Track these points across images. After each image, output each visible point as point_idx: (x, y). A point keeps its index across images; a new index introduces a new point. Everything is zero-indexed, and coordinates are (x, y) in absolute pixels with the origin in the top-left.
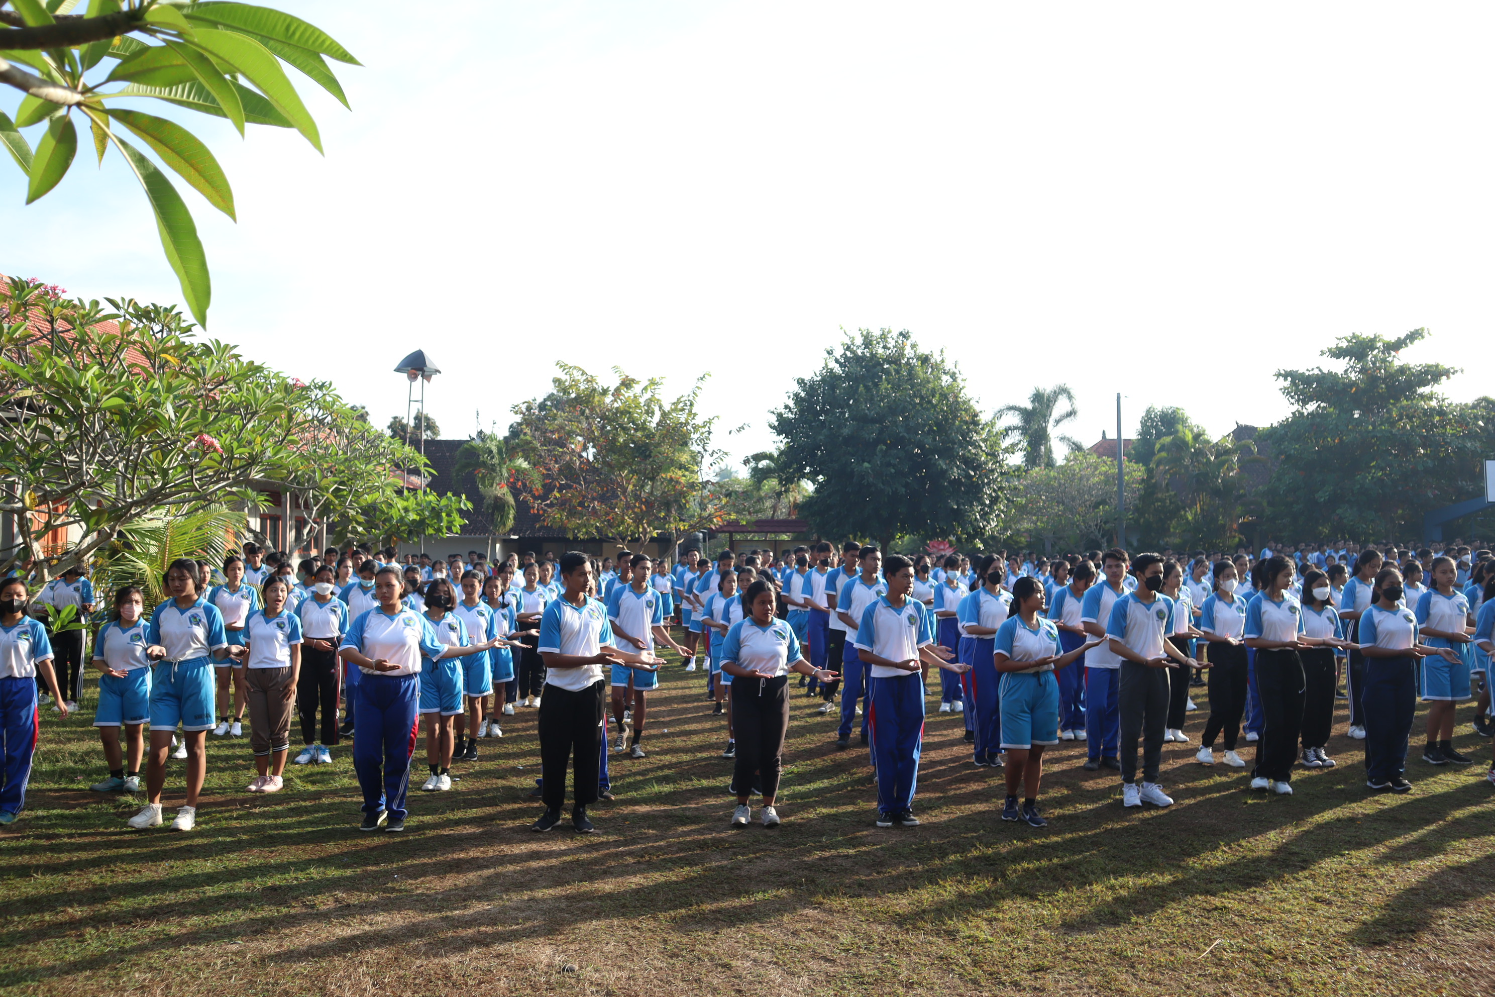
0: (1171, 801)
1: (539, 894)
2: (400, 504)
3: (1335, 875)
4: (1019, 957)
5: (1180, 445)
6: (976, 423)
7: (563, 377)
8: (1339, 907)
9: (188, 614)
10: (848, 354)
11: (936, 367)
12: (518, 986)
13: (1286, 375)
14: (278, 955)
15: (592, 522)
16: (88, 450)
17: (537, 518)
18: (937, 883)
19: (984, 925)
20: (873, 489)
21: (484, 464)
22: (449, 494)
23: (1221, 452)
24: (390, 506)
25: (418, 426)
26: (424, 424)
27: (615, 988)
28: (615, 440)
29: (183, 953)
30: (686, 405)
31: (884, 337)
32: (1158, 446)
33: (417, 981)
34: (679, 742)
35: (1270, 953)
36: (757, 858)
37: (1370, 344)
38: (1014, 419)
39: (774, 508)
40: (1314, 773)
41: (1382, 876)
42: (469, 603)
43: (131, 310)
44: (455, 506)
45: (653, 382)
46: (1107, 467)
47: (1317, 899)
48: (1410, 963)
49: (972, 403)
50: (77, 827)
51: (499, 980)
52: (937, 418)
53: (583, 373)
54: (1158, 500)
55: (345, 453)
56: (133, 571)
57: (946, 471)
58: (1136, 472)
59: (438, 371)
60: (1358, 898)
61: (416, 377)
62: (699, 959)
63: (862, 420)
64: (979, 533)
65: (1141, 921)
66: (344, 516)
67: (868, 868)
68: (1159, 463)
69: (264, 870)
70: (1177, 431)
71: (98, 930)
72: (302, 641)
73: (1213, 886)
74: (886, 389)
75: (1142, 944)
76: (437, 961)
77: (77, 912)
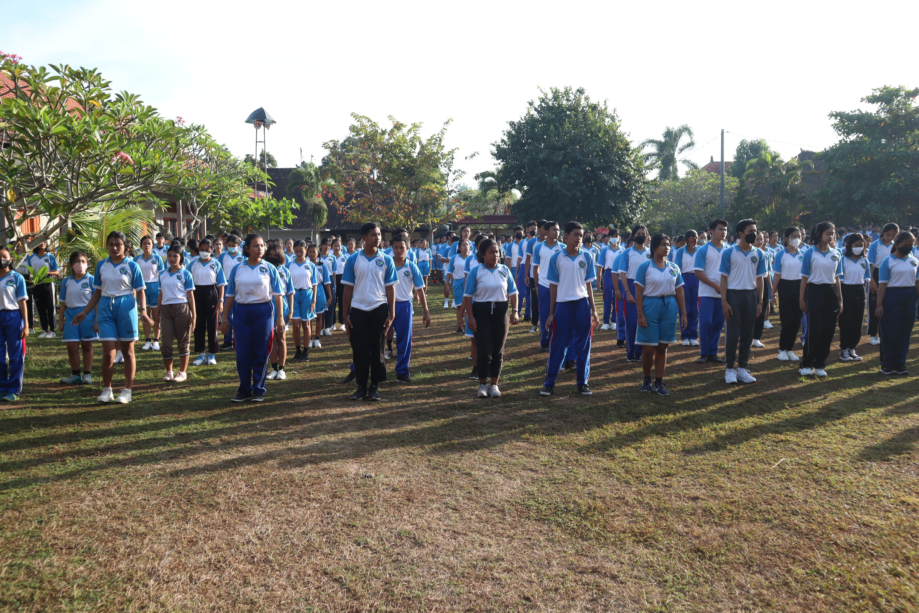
0: (755, 379)
1: (349, 435)
2: (253, 206)
3: (859, 422)
4: (655, 469)
5: (763, 164)
6: (627, 150)
7: (357, 124)
8: (861, 440)
9: (119, 267)
10: (543, 104)
11: (601, 113)
12: (337, 486)
13: (836, 115)
14: (186, 470)
15: (377, 218)
16: (46, 164)
17: (342, 216)
18: (602, 427)
19: (632, 451)
20: (560, 194)
21: (306, 183)
22: (284, 199)
23: (790, 168)
24: (247, 207)
25: (262, 160)
26: (266, 159)
27: (398, 486)
28: (390, 165)
29: (128, 470)
30: (437, 140)
31: (567, 93)
32: (748, 165)
33: (273, 484)
34: (437, 349)
35: (816, 466)
36: (487, 414)
37: (895, 93)
38: (652, 149)
39: (495, 208)
40: (846, 365)
41: (890, 423)
42: (299, 261)
43: (67, 72)
44: (288, 206)
45: (415, 126)
46: (714, 179)
47: (847, 436)
48: (907, 471)
49: (625, 136)
50: (58, 402)
51: (325, 483)
52: (602, 147)
53: (369, 120)
54: (747, 201)
55: (216, 173)
56: (84, 248)
57: (608, 181)
58: (733, 182)
59: (274, 122)
60: (874, 435)
61: (259, 126)
62: (451, 470)
63: (552, 148)
64: (629, 221)
65: (733, 448)
66: (217, 215)
67: (558, 419)
68: (748, 176)
69: (176, 423)
70: (761, 155)
71: (74, 458)
72: (194, 288)
73: (780, 429)
74: (568, 127)
75: (734, 461)
76: (285, 472)
77: (61, 448)
